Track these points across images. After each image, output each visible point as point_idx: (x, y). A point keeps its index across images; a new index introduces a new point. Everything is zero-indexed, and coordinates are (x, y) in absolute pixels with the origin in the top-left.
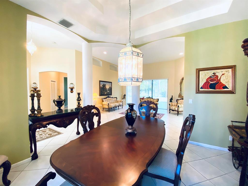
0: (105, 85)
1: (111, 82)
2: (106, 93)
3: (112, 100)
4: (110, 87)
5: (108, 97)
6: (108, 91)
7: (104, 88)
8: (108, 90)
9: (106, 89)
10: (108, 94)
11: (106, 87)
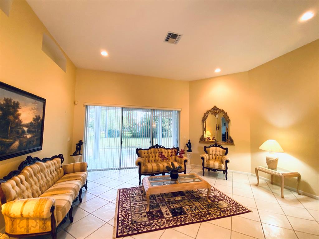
0: (16, 106)
2: (17, 143)
3: (47, 171)
4: (38, 118)
5: (31, 161)
6: (29, 136)
7: (8, 123)
8: (29, 132)
9: (20, 125)
10: (27, 145)
11: (20, 118)
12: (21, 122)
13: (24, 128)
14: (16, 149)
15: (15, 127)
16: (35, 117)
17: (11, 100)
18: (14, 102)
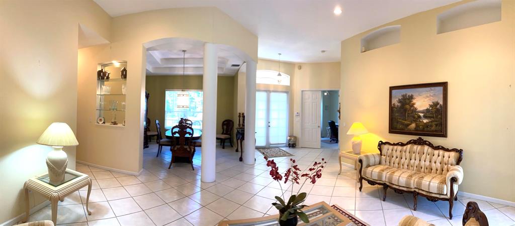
0: (411, 97)
1: (444, 85)
2: (413, 126)
4: (436, 104)
6: (425, 121)
7: (405, 110)
8: (425, 117)
9: (415, 112)
10: (424, 128)
11: (415, 106)
12: (416, 109)
13: (419, 114)
14: (413, 129)
15: (411, 113)
16: (431, 104)
17: (406, 95)
18: (409, 95)
